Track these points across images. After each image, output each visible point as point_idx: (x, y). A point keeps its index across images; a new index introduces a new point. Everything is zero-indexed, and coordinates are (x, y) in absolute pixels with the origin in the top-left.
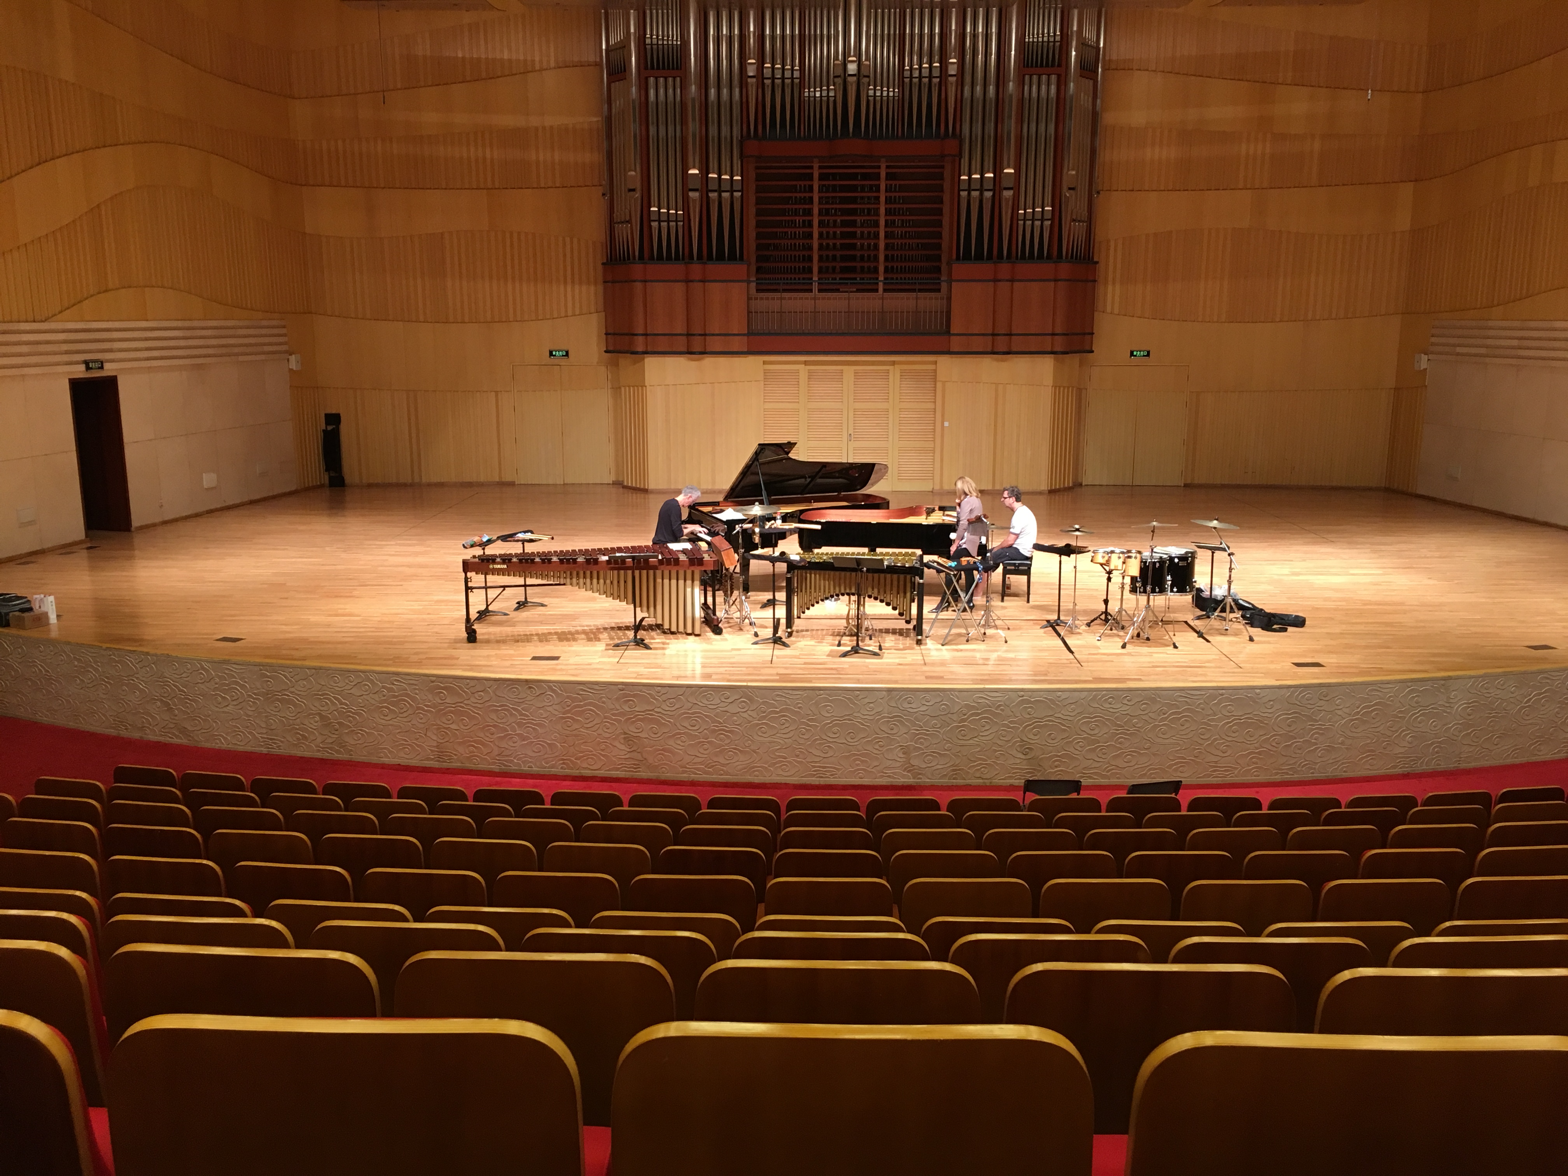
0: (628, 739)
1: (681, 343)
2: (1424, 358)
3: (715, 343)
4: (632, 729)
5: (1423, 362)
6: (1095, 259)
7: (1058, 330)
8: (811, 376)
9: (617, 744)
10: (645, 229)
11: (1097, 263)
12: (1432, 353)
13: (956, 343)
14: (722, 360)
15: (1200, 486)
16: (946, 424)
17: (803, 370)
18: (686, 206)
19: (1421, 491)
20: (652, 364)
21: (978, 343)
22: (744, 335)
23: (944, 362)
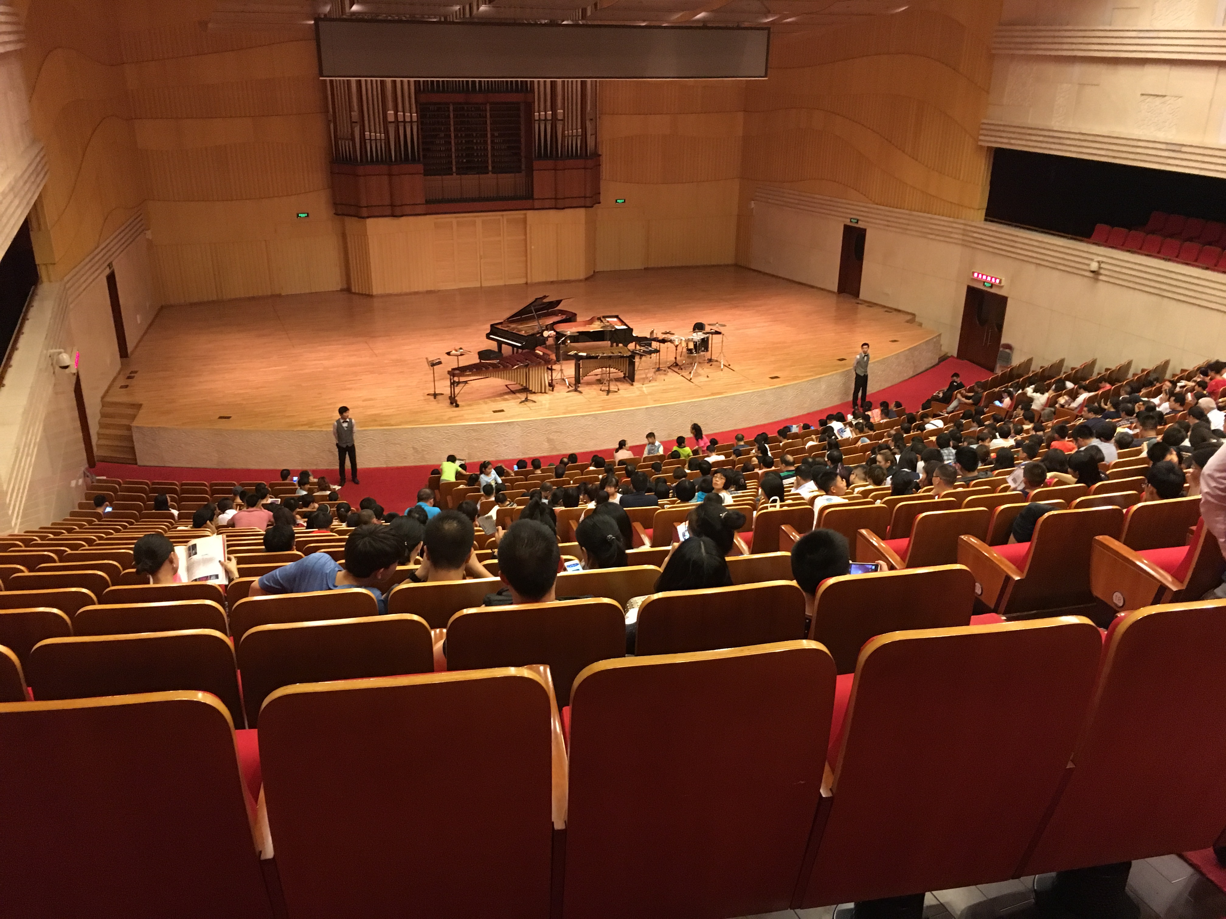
0: (549, 441)
1: (388, 211)
2: (753, 202)
3: (407, 210)
4: (551, 437)
5: (753, 205)
6: (600, 153)
7: (588, 195)
8: (458, 224)
9: (544, 443)
10: (363, 144)
11: (600, 155)
12: (756, 200)
13: (537, 204)
14: (411, 218)
15: (653, 269)
16: (533, 247)
17: (454, 221)
18: (386, 131)
19: (753, 267)
20: (370, 222)
21: (547, 203)
22: (423, 204)
23: (531, 215)
